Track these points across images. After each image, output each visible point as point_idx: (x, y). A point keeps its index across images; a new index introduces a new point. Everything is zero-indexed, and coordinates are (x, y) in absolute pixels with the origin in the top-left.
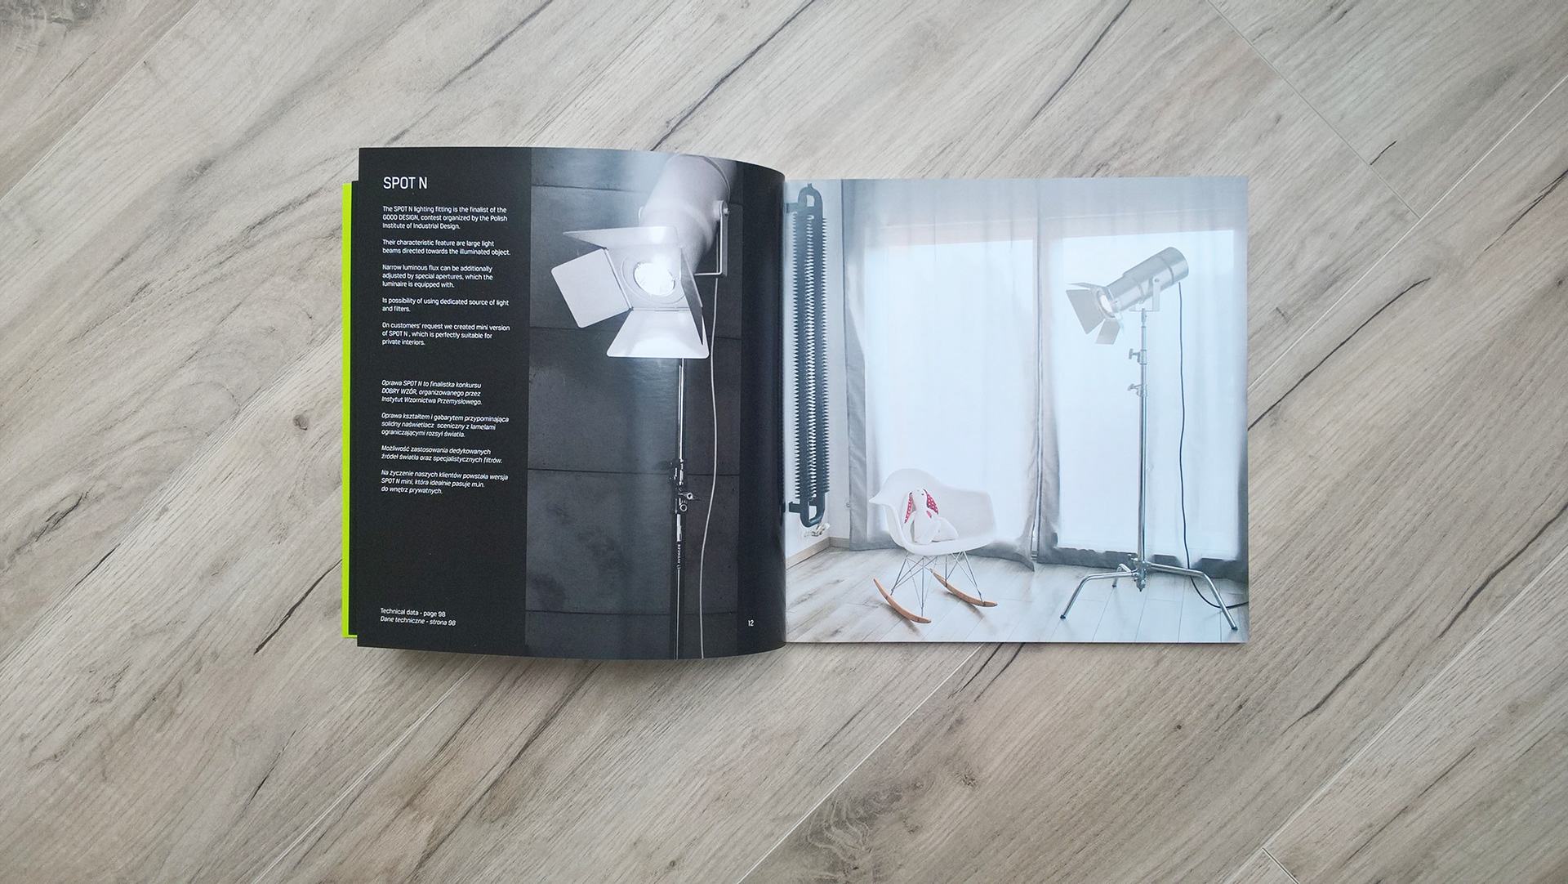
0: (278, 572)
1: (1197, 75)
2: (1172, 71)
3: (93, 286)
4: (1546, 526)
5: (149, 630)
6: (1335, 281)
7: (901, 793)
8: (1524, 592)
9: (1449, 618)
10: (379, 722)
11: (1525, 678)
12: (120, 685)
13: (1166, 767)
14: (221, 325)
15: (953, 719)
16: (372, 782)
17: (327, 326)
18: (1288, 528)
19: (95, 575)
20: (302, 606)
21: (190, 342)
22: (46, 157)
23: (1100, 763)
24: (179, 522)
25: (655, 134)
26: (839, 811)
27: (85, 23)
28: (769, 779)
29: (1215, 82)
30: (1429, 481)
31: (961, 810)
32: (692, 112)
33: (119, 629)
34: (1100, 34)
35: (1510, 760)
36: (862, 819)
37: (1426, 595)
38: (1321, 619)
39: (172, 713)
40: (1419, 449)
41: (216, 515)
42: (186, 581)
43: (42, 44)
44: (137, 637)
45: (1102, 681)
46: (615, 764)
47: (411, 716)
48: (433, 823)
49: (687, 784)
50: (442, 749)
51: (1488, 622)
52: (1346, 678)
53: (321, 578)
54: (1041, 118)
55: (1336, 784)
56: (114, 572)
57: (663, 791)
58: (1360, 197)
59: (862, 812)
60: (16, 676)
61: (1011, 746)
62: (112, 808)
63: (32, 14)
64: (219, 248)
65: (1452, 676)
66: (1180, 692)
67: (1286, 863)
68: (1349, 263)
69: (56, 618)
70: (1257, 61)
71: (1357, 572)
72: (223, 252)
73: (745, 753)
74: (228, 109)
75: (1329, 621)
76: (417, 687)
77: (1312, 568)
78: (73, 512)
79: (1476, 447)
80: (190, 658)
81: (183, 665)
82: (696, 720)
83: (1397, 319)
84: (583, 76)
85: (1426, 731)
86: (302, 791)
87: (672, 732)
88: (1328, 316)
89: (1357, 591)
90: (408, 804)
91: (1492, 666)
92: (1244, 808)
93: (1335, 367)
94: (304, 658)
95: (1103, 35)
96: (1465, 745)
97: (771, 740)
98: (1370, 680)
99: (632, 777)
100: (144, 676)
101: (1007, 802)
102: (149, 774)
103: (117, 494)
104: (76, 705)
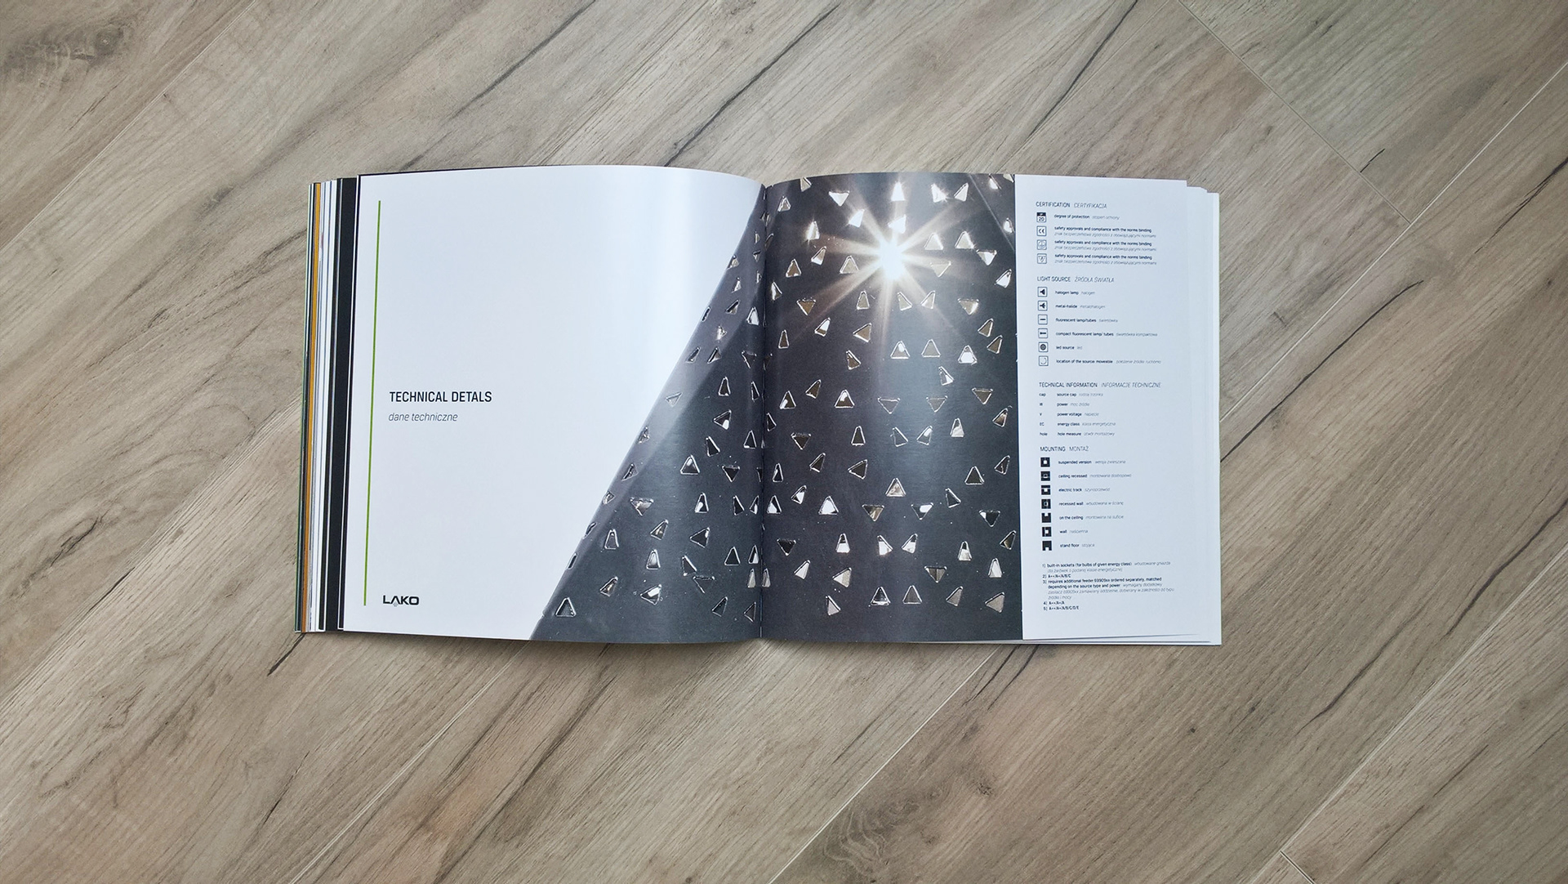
1: (1189, 89)
2: (1164, 86)
3: (110, 314)
4: (1547, 522)
5: (161, 653)
6: (1330, 286)
7: (918, 804)
8: (1529, 588)
9: (1456, 616)
10: (393, 741)
11: (1533, 674)
12: (132, 710)
13: (1182, 771)
14: (237, 349)
15: (967, 727)
16: (385, 803)
18: (1294, 529)
19: (108, 600)
21: (207, 366)
22: (69, 186)
23: (1114, 769)
24: (194, 544)
25: (663, 154)
26: (855, 823)
27: (106, 57)
28: (785, 790)
29: (1206, 95)
30: (1430, 479)
31: (977, 819)
32: (698, 135)
33: (132, 653)
35: (1523, 757)
36: (878, 831)
37: (1433, 592)
38: (1330, 619)
39: (185, 736)
40: (1419, 448)
41: (231, 536)
42: (200, 603)
43: (65, 80)
44: (150, 661)
45: (1115, 686)
46: (629, 780)
47: (424, 736)
48: (447, 845)
49: (703, 799)
50: (456, 768)
51: (1495, 618)
52: (1356, 678)
54: (1038, 133)
55: (1351, 785)
56: (127, 596)
57: (678, 806)
58: (1350, 205)
59: (878, 823)
60: (28, 703)
61: (1027, 753)
62: (123, 835)
63: (56, 51)
64: (236, 274)
65: (1462, 673)
66: (1192, 695)
67: (1305, 866)
68: (1343, 268)
69: (69, 644)
70: (1247, 74)
71: (1363, 571)
72: (240, 277)
73: (760, 766)
74: (246, 139)
75: (1337, 621)
76: (431, 706)
77: (1318, 568)
78: (88, 536)
79: (1475, 446)
80: (203, 680)
81: (196, 688)
82: (710, 733)
83: (1393, 321)
84: (592, 102)
85: (1438, 729)
86: (315, 814)
87: (685, 747)
88: (1325, 320)
89: (1364, 590)
90: (421, 825)
91: (1502, 663)
92: (1260, 811)
93: (1335, 368)
94: (318, 678)
95: (1096, 53)
96: (1478, 742)
97: (786, 752)
98: (1381, 679)
99: (646, 793)
100: (157, 700)
101: (1023, 811)
102: (160, 801)
103: (132, 517)
104: (89, 731)
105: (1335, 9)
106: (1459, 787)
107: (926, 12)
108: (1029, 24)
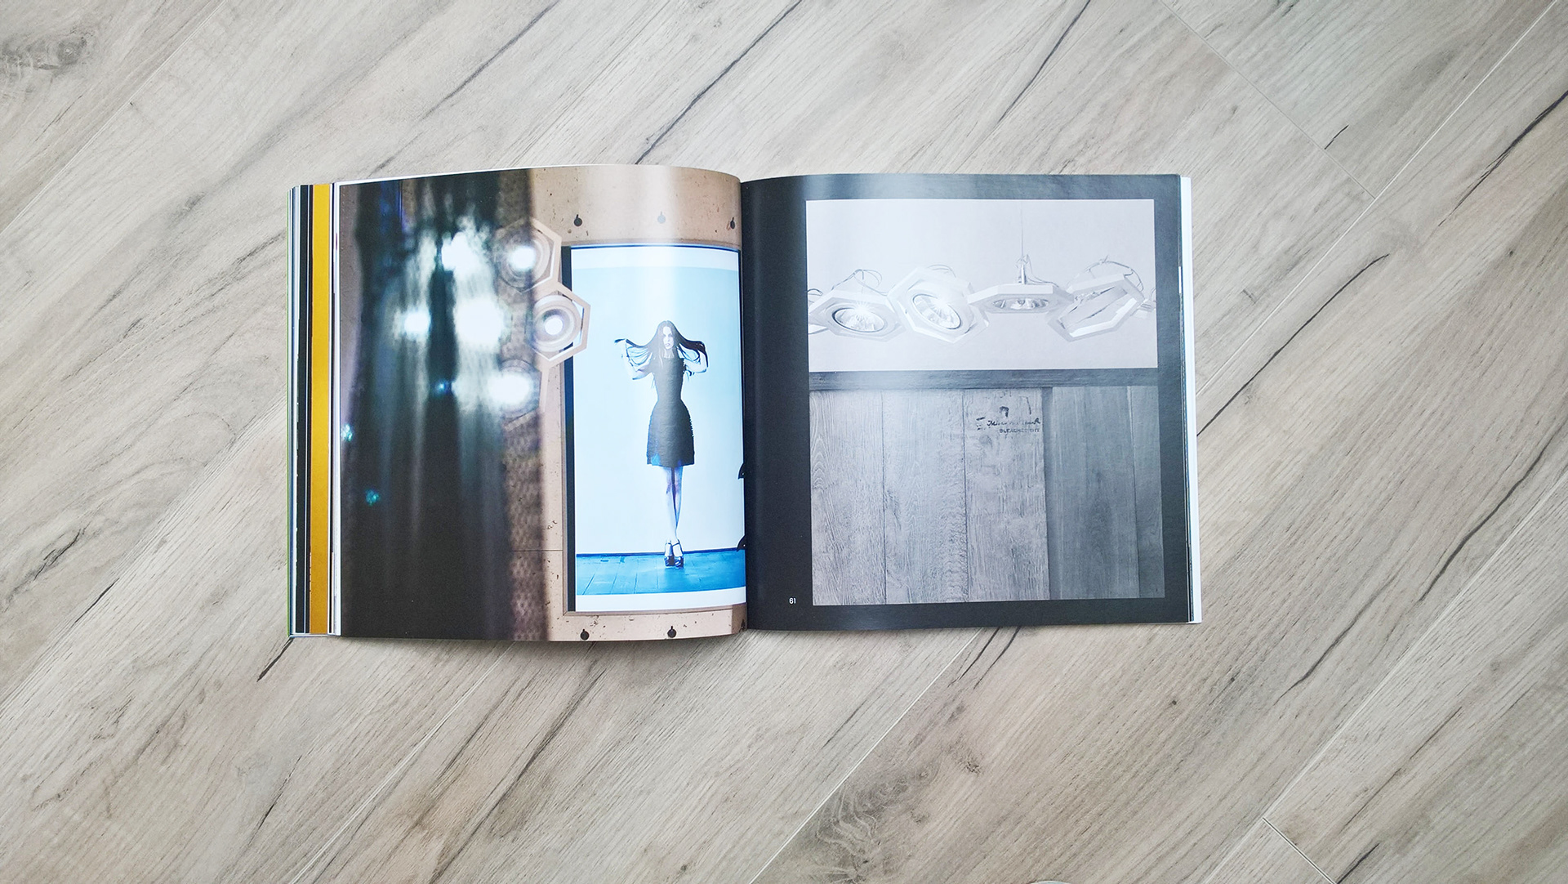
0: (278, 598)
1: (1153, 73)
2: (1130, 69)
3: (85, 325)
4: (1514, 488)
5: (150, 663)
6: (1297, 262)
7: (907, 784)
8: (1496, 554)
9: (1427, 583)
10: (385, 742)
11: (1504, 636)
12: (121, 720)
13: (1164, 743)
14: (214, 356)
15: (953, 708)
16: (380, 803)
18: (1268, 502)
19: (94, 611)
21: (184, 374)
22: (37, 198)
23: (1099, 743)
24: (178, 553)
25: (637, 148)
26: (847, 805)
27: (71, 68)
28: (776, 776)
29: (1172, 76)
30: (1400, 449)
31: (965, 797)
32: (669, 130)
33: (120, 664)
34: (1060, 36)
35: (1495, 718)
36: (870, 813)
37: (1405, 560)
38: (1305, 589)
39: (176, 744)
40: (1389, 418)
41: (215, 543)
42: (187, 611)
43: (29, 91)
44: (138, 670)
45: (1097, 662)
46: (624, 770)
47: (417, 735)
48: (443, 842)
49: (695, 788)
50: (450, 765)
51: (1465, 583)
52: (1333, 645)
54: (1007, 120)
55: (1329, 751)
56: (113, 607)
57: (671, 796)
58: (1315, 182)
59: (869, 805)
60: (17, 717)
61: (1012, 731)
62: (118, 845)
63: (18, 62)
64: (210, 281)
65: (1434, 638)
66: (1173, 668)
67: (1287, 832)
68: (1310, 244)
69: (56, 657)
70: (1210, 56)
71: (1336, 541)
72: (215, 284)
73: (751, 753)
74: (215, 146)
75: (1313, 590)
76: (422, 706)
77: (1293, 540)
78: (71, 549)
79: (1442, 415)
80: (193, 688)
81: (187, 695)
82: (700, 722)
83: (1359, 295)
84: (562, 99)
85: (1413, 694)
86: (310, 817)
87: (676, 737)
88: (1293, 296)
89: (1337, 560)
90: (417, 824)
91: (1473, 626)
92: (1242, 780)
93: (1303, 343)
94: (306, 684)
95: (1062, 38)
96: (1452, 704)
97: (776, 738)
98: (1356, 647)
99: (639, 785)
100: (147, 710)
101: (1011, 787)
102: (154, 809)
103: (114, 529)
104: (79, 742)
106: (1434, 748)
107: (893, 2)
108: (996, 10)
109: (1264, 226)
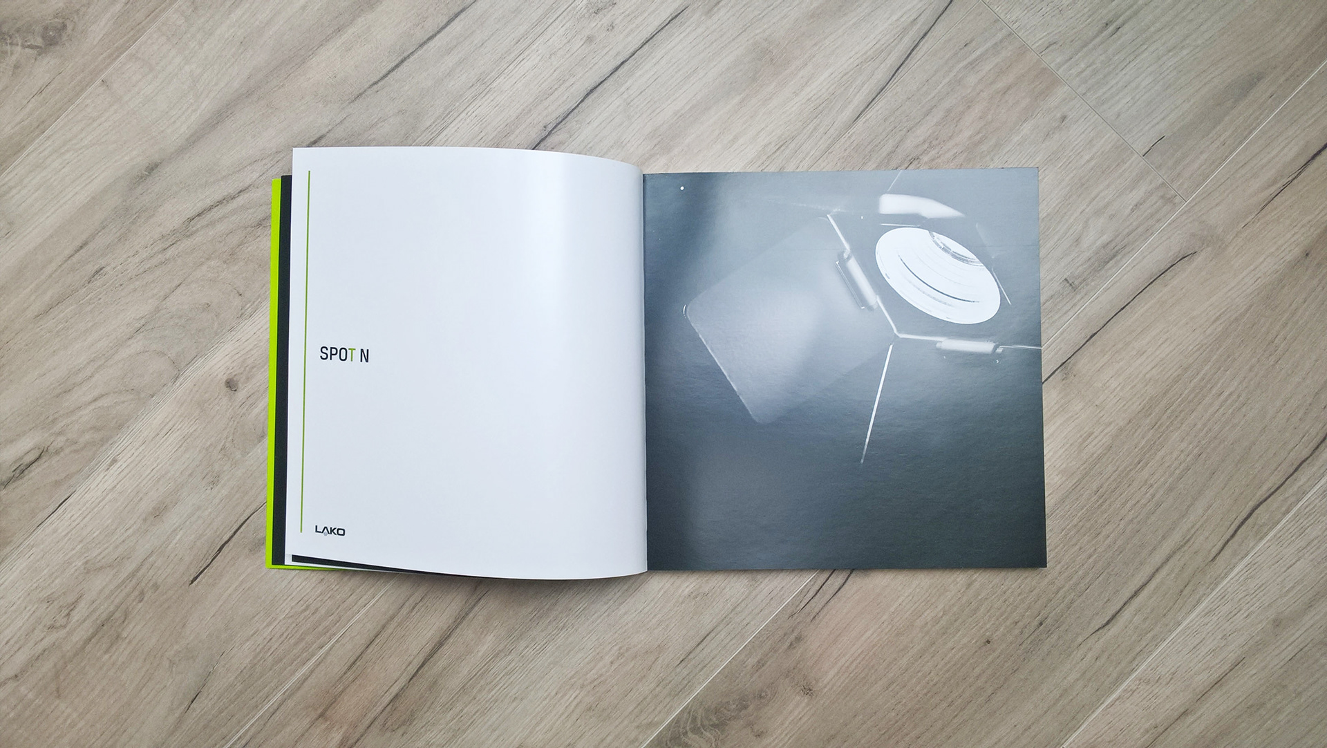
0: (211, 513)
1: (991, 83)
2: (972, 79)
3: (56, 270)
4: (1301, 465)
5: (99, 565)
6: (1114, 256)
7: (749, 703)
8: (1284, 521)
9: (1220, 544)
10: (296, 644)
11: (1285, 596)
12: (73, 613)
13: (978, 678)
14: (164, 302)
15: (793, 637)
16: (290, 696)
17: (254, 302)
18: (1079, 468)
19: (53, 518)
20: (231, 544)
21: (138, 317)
22: (20, 160)
23: (920, 674)
24: (127, 471)
25: (535, 135)
26: (694, 719)
27: (53, 48)
28: (634, 690)
29: (1008, 88)
30: (1199, 426)
31: (800, 716)
32: (566, 117)
33: (73, 565)
34: (911, 48)
35: (1275, 668)
36: (714, 726)
37: (1200, 523)
38: (1109, 546)
39: (118, 637)
40: (1191, 397)
41: (158, 465)
42: (132, 522)
43: (16, 67)
44: (89, 571)
45: (921, 602)
46: (500, 679)
47: (324, 638)
48: (341, 733)
49: (563, 697)
50: (351, 667)
51: (1253, 548)
52: (1132, 598)
53: (248, 519)
54: (862, 119)
55: (1125, 690)
56: (69, 516)
57: (541, 703)
58: (1135, 184)
59: (715, 719)
61: (843, 660)
62: (65, 720)
63: (9, 41)
64: (163, 237)
65: (1224, 594)
66: (988, 612)
68: (1126, 240)
69: (20, 556)
70: (1045, 69)
71: (1139, 505)
72: (167, 240)
73: (613, 668)
74: (173, 120)
75: (1116, 547)
76: (329, 613)
77: (1100, 502)
78: (36, 463)
79: (1239, 396)
80: (134, 589)
81: (128, 595)
82: (570, 639)
83: (1169, 287)
84: (473, 89)
85: (1202, 644)
86: (230, 705)
87: (549, 651)
88: (1109, 286)
89: (1139, 522)
90: (321, 715)
91: (1259, 585)
92: (1046, 712)
93: (1116, 329)
94: (231, 589)
95: (913, 50)
96: (1236, 655)
97: (636, 657)
98: (1153, 599)
99: (514, 691)
100: (94, 605)
101: (840, 709)
102: (96, 692)
103: (74, 448)
104: (35, 631)
105: (1123, 14)
106: (1220, 693)
107: (765, 12)
108: (854, 24)
109: (1086, 222)
